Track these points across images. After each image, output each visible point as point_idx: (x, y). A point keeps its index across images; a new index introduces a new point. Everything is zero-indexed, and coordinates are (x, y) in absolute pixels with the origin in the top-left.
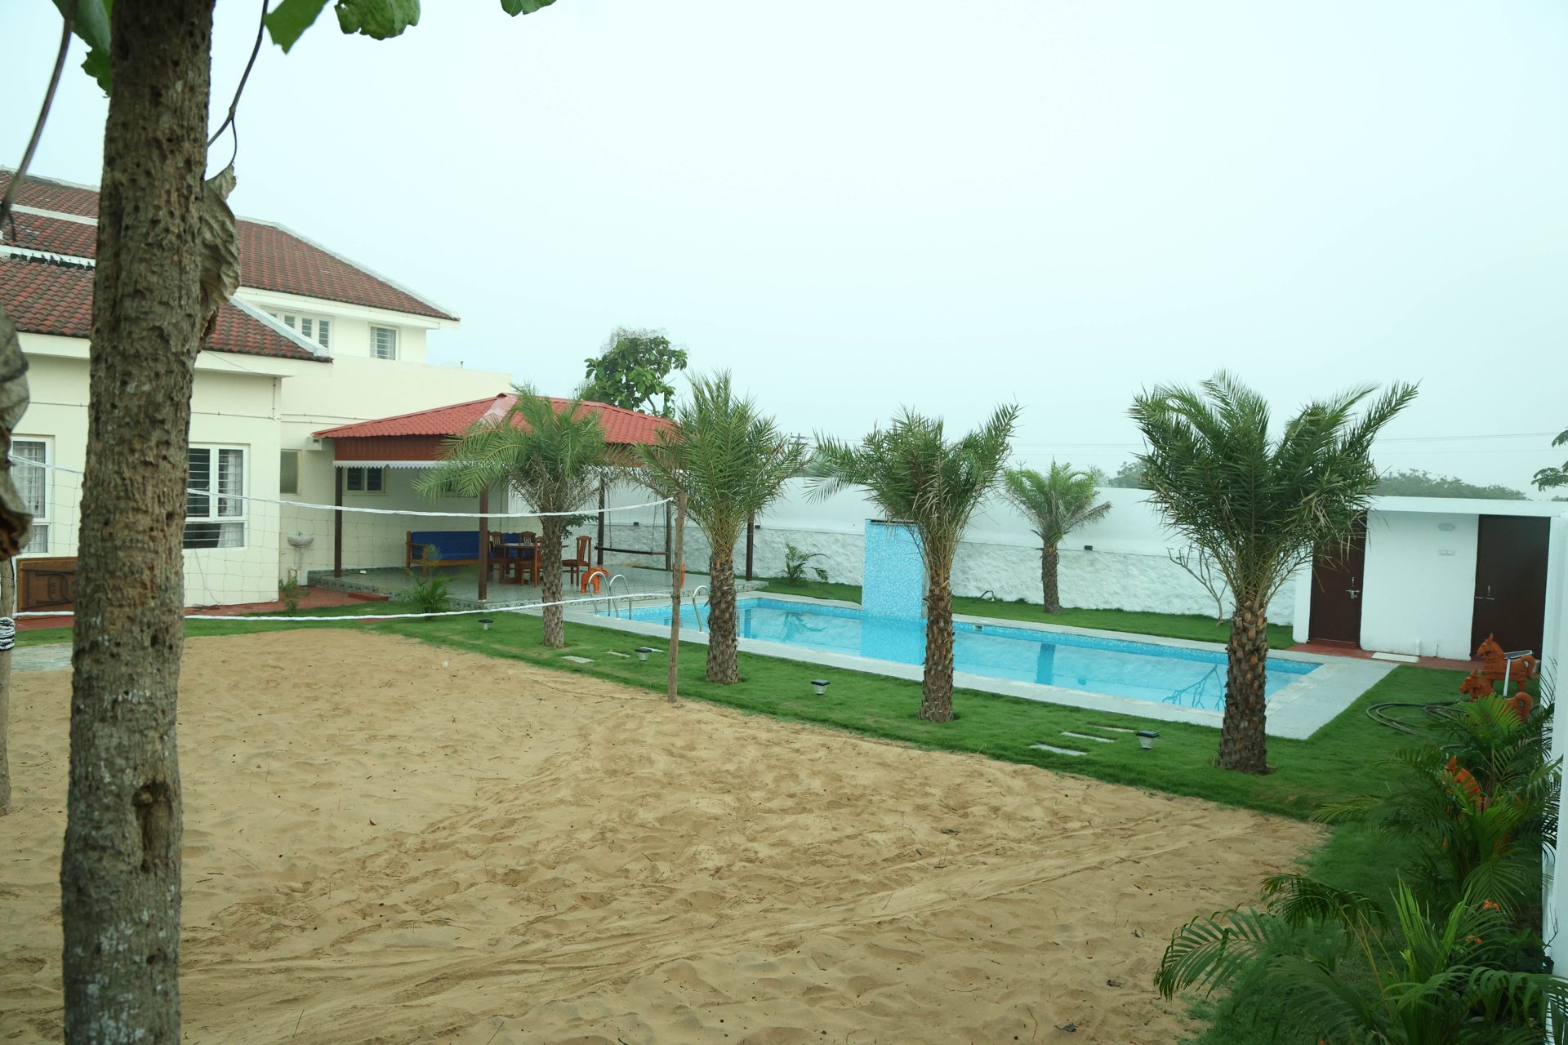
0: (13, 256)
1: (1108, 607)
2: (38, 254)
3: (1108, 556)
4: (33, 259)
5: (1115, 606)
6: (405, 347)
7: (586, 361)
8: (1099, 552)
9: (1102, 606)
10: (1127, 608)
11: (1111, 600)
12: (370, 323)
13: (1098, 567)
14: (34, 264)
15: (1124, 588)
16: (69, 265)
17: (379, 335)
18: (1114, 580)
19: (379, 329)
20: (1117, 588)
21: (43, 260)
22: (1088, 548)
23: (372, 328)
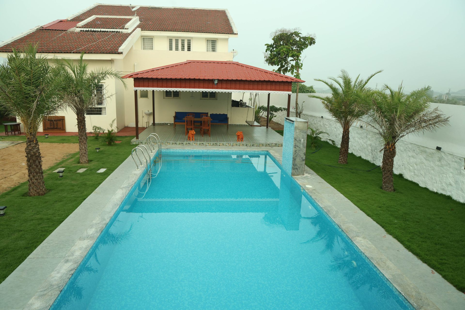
0: (81, 31)
1: (444, 193)
2: (87, 29)
3: (450, 157)
4: (86, 31)
5: (448, 194)
6: (219, 46)
7: (266, 45)
8: (444, 152)
9: (440, 192)
10: (455, 197)
11: (446, 188)
12: (206, 39)
13: (443, 163)
14: (86, 32)
15: (456, 182)
16: (95, 31)
17: (212, 43)
18: (451, 175)
19: (212, 40)
20: (451, 181)
21: (88, 31)
22: (439, 149)
23: (207, 40)
